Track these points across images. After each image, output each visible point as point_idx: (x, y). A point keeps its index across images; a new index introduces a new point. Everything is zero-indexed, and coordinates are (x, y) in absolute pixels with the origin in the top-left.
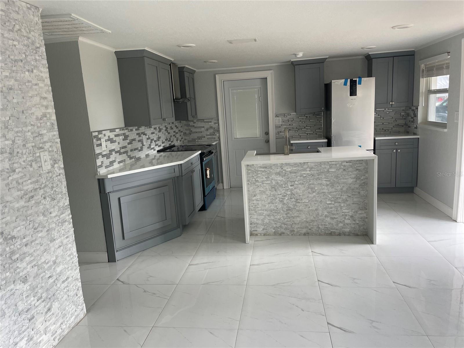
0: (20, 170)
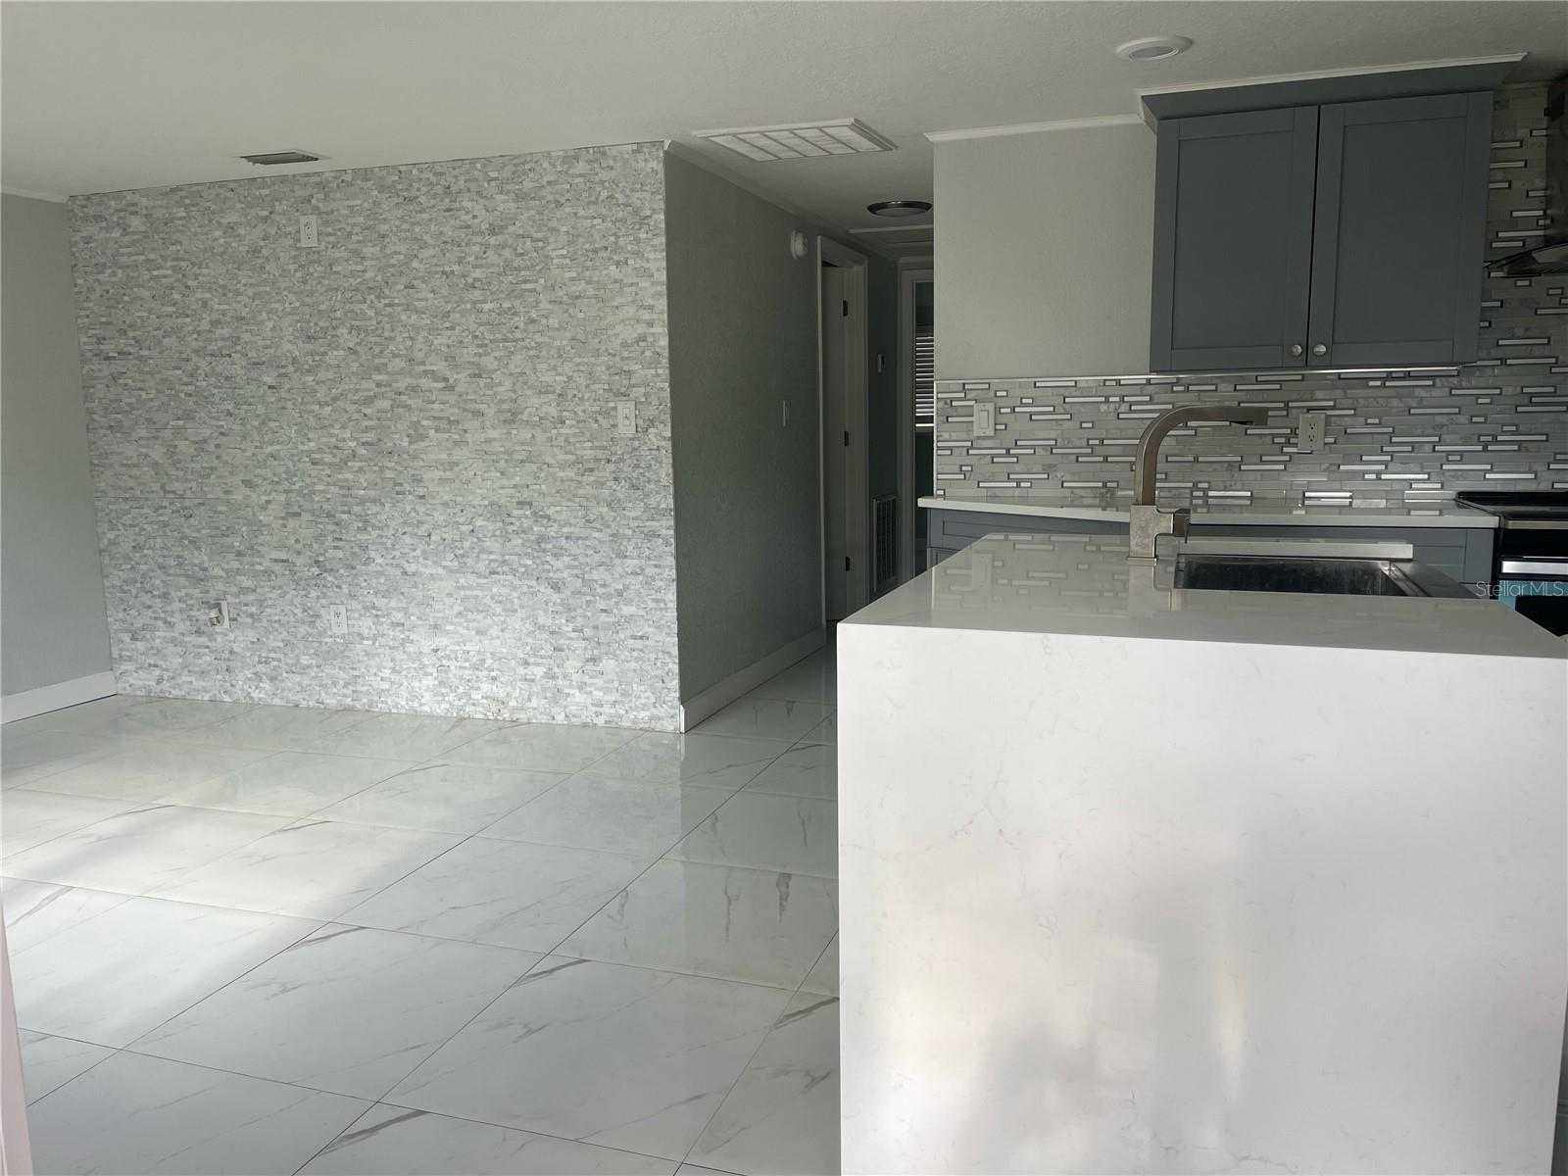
0: (574, 422)
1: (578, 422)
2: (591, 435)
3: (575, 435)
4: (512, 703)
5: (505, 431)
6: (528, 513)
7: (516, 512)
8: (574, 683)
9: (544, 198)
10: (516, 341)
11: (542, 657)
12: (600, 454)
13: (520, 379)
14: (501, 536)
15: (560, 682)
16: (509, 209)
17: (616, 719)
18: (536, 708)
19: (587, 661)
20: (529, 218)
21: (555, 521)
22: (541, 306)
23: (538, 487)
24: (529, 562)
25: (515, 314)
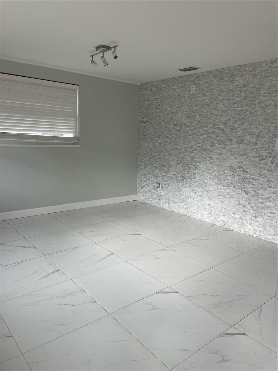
0: (260, 144)
1: (262, 144)
2: (266, 148)
3: (260, 148)
4: (229, 224)
5: (238, 146)
6: (241, 170)
7: (238, 170)
8: (248, 222)
9: (262, 75)
10: (246, 119)
11: (239, 213)
12: (268, 155)
13: (245, 130)
14: (232, 176)
15: (244, 221)
16: (250, 79)
17: (260, 236)
18: (235, 227)
19: (253, 217)
20: (256, 82)
21: (249, 173)
22: (256, 108)
23: (246, 163)
24: (239, 184)
25: (247, 111)
